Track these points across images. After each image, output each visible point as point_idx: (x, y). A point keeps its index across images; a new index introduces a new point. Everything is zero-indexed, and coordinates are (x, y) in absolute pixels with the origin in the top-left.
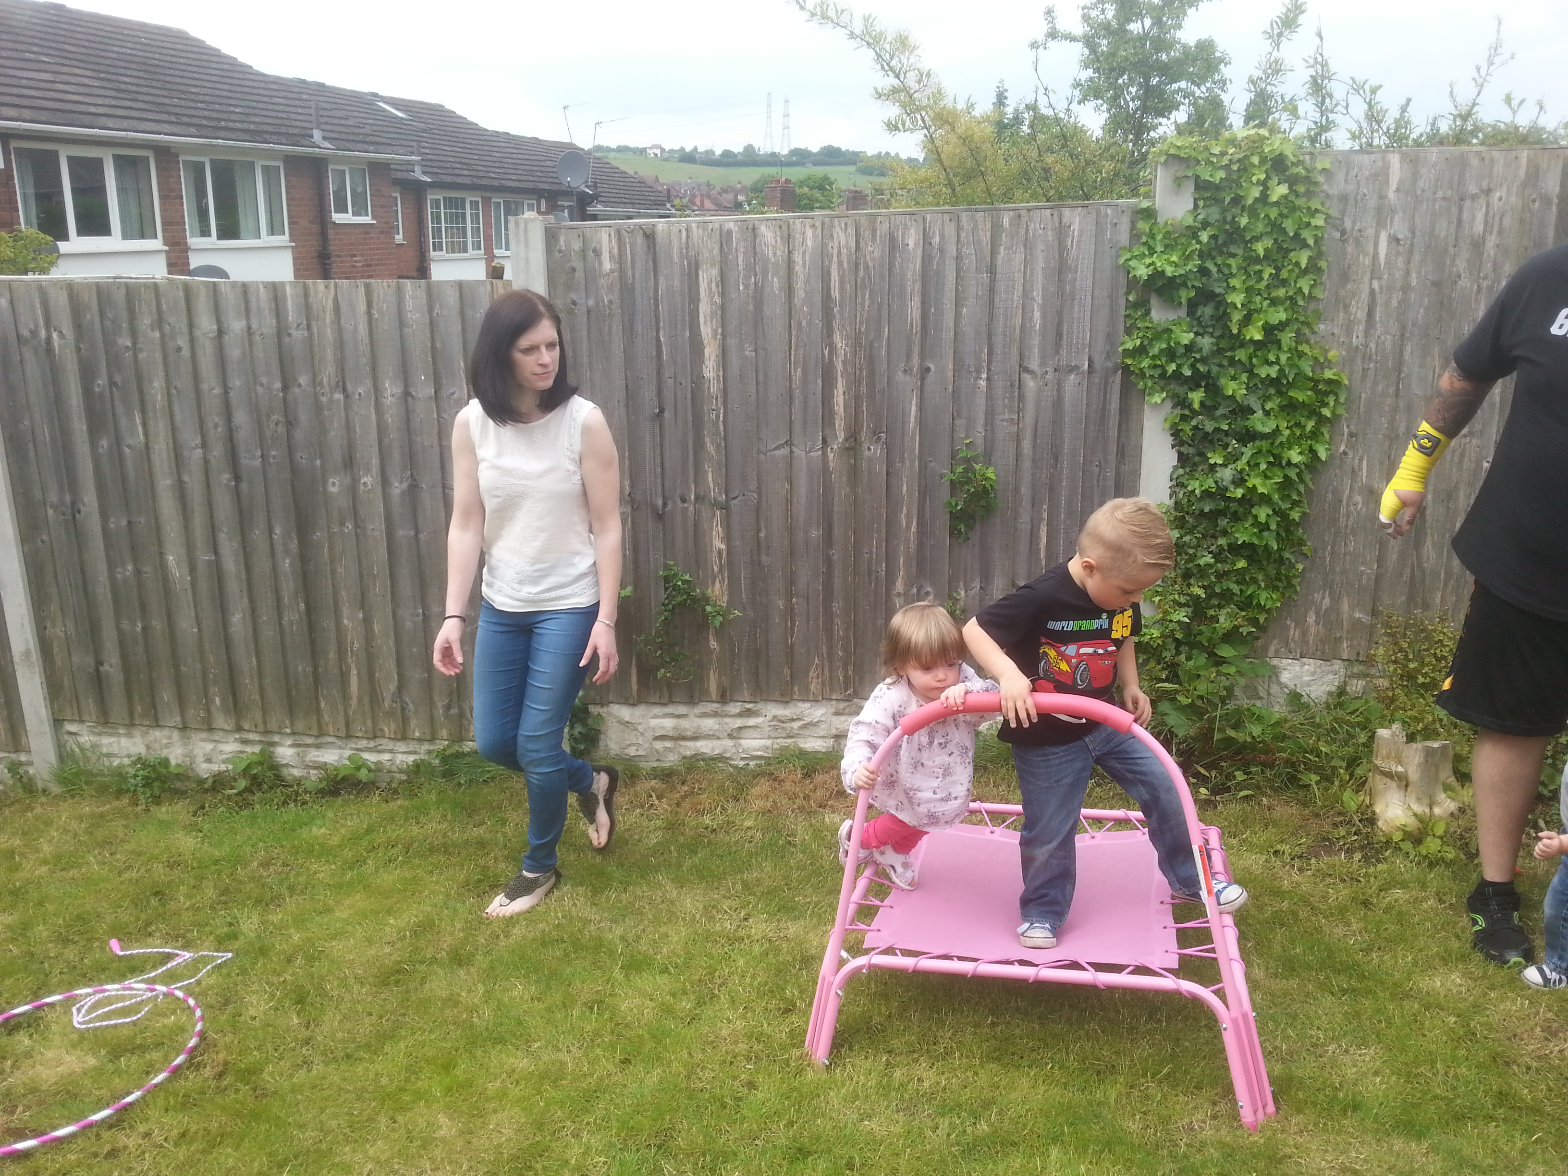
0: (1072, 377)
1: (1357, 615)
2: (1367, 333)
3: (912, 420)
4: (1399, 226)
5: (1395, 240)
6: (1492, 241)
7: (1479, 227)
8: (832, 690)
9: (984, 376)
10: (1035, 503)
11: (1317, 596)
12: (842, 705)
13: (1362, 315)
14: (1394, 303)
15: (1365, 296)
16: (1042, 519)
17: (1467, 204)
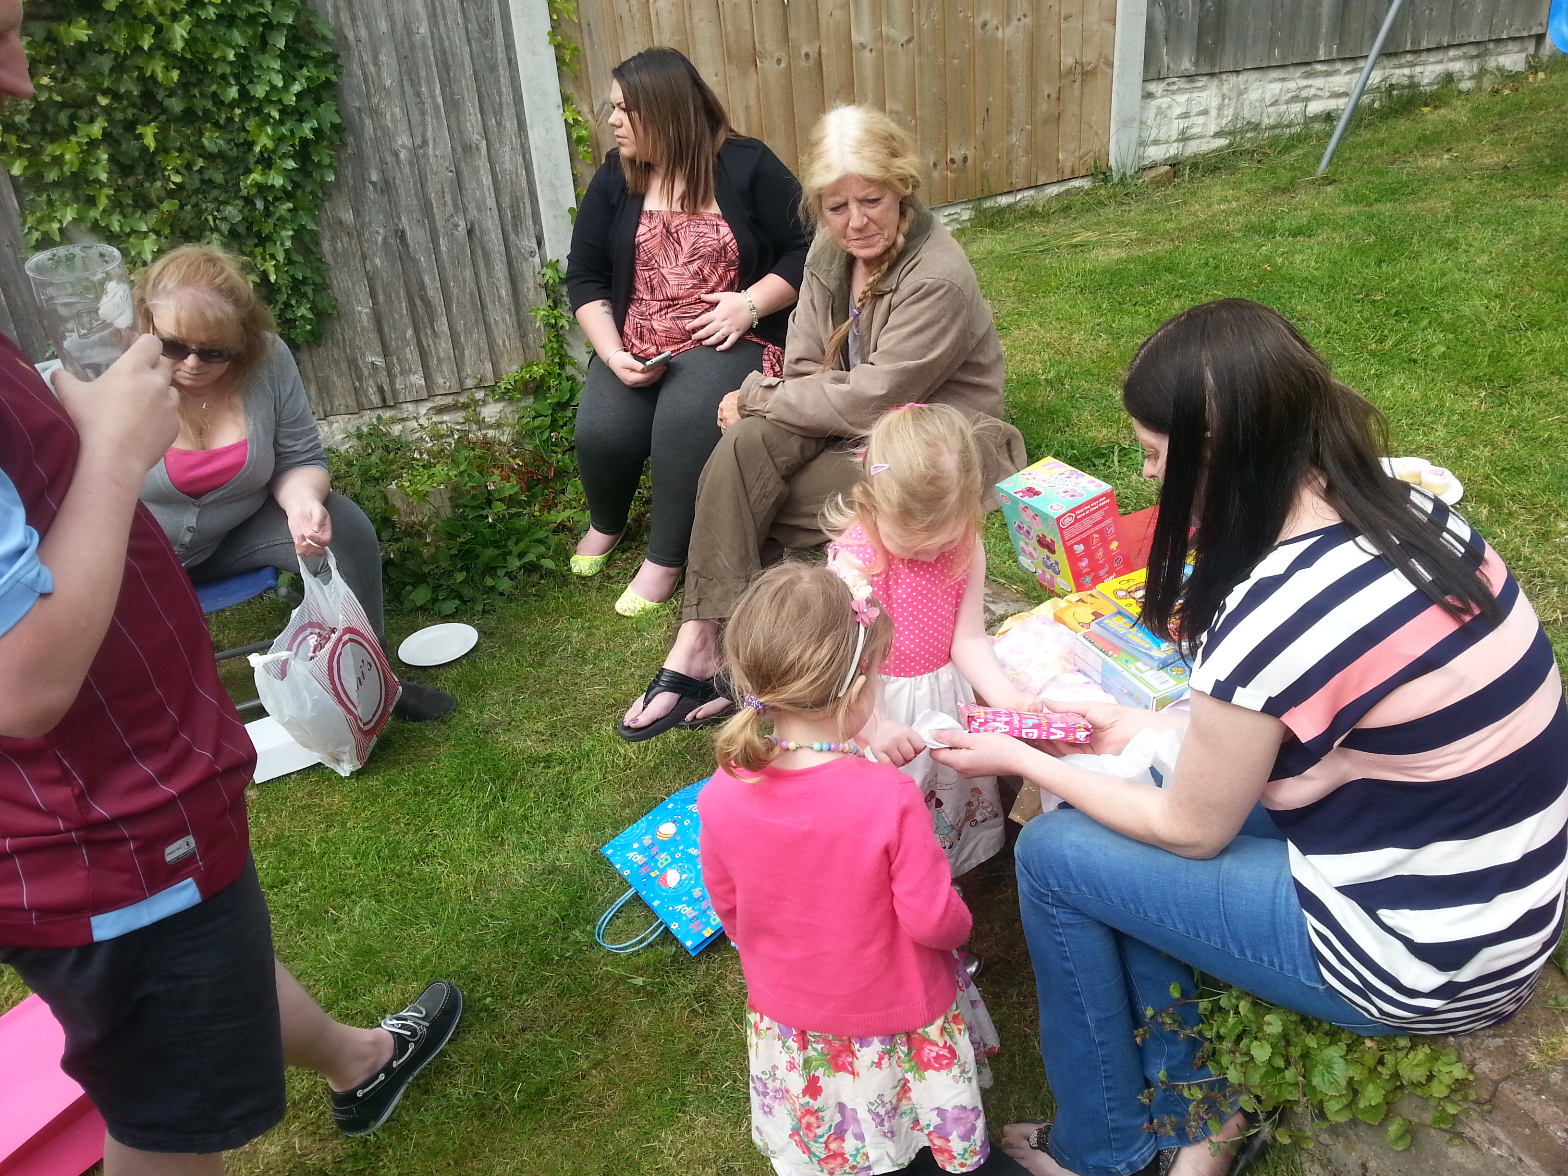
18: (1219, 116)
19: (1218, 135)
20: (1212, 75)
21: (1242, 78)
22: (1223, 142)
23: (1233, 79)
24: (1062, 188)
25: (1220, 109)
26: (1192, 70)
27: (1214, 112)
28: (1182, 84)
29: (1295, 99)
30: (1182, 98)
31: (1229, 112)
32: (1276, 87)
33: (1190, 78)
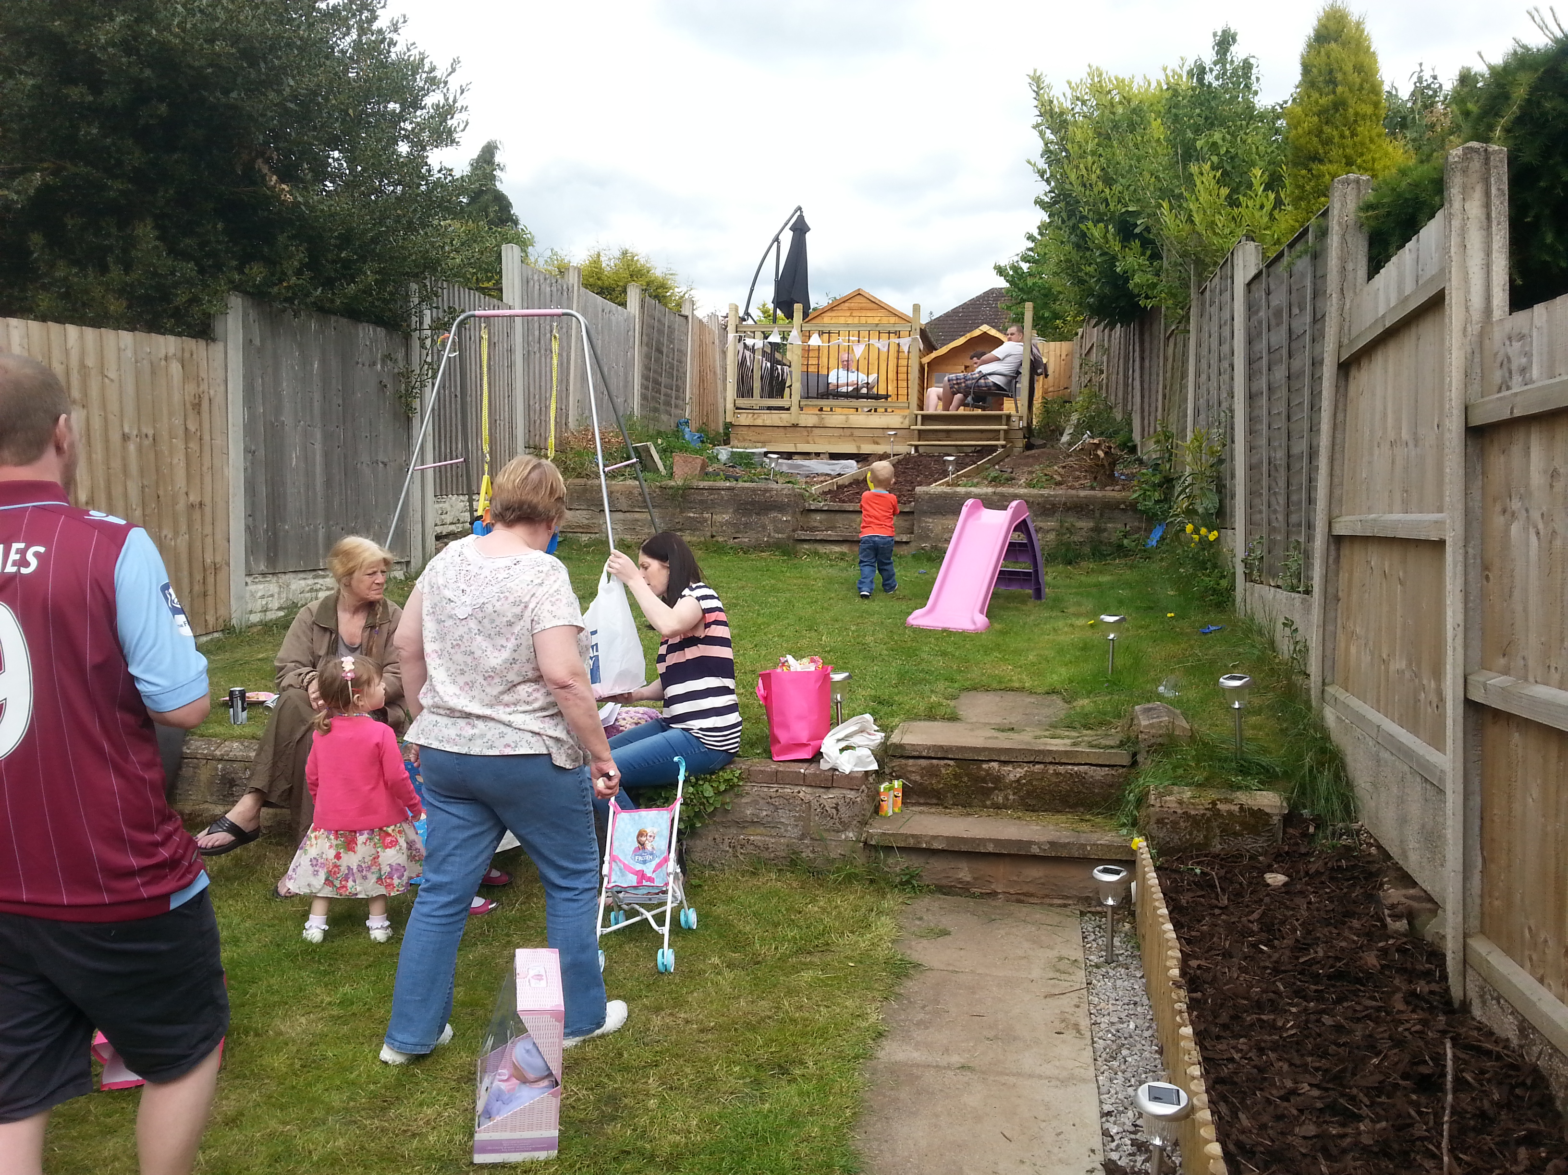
18: (279, 598)
19: (280, 609)
20: (273, 574)
21: (287, 576)
22: (282, 614)
23: (283, 576)
24: (209, 637)
25: (279, 594)
26: (266, 570)
27: (276, 596)
28: (260, 578)
29: (311, 590)
30: (261, 587)
31: (284, 595)
32: (303, 582)
33: (264, 574)
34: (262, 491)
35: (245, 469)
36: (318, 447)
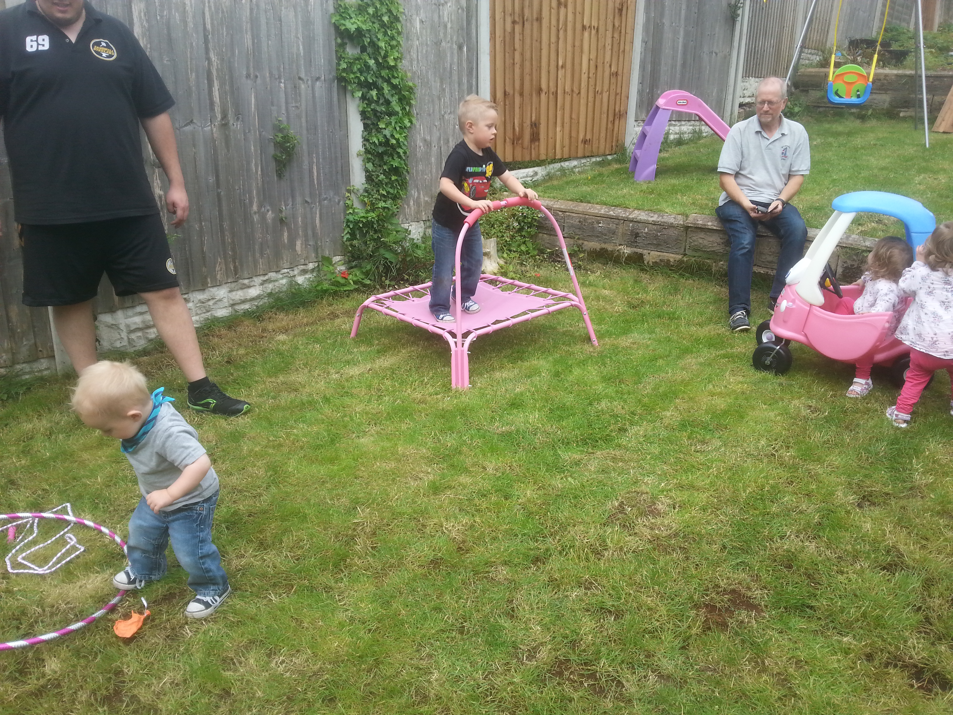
0: (318, 83)
1: (426, 199)
2: (417, 66)
3: (253, 106)
4: (422, 15)
5: (422, 22)
6: (449, 25)
7: (446, 19)
8: (228, 277)
9: (283, 81)
10: (310, 154)
11: (413, 192)
12: (233, 285)
13: (415, 56)
14: (424, 51)
15: (415, 47)
16: (313, 162)
17: (441, 7)
34: (649, 67)
35: (641, 53)
36: (681, 40)
